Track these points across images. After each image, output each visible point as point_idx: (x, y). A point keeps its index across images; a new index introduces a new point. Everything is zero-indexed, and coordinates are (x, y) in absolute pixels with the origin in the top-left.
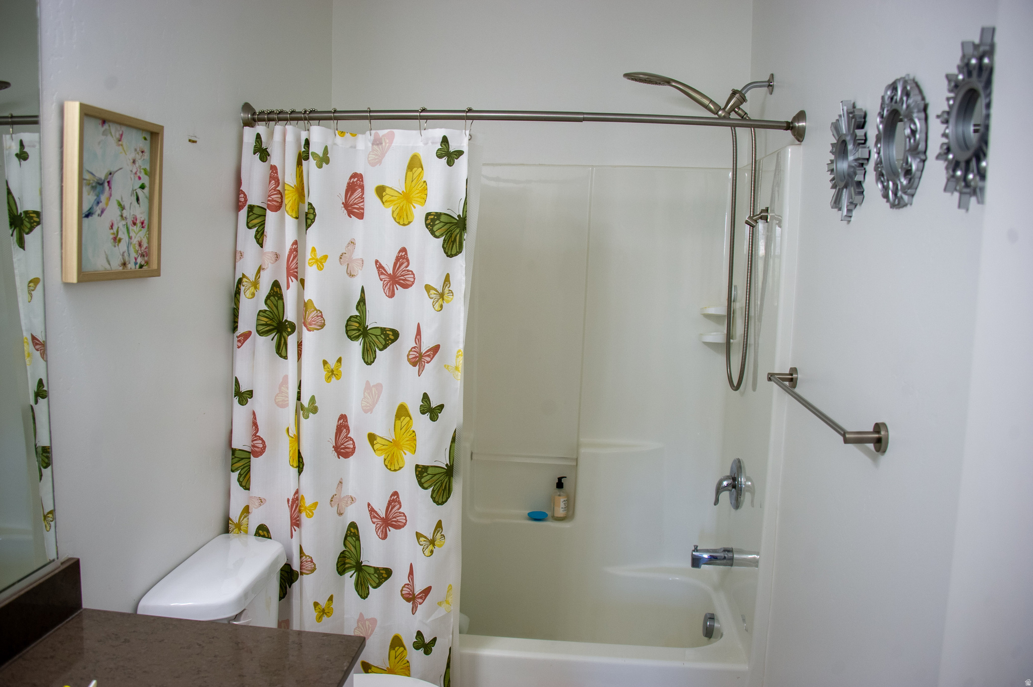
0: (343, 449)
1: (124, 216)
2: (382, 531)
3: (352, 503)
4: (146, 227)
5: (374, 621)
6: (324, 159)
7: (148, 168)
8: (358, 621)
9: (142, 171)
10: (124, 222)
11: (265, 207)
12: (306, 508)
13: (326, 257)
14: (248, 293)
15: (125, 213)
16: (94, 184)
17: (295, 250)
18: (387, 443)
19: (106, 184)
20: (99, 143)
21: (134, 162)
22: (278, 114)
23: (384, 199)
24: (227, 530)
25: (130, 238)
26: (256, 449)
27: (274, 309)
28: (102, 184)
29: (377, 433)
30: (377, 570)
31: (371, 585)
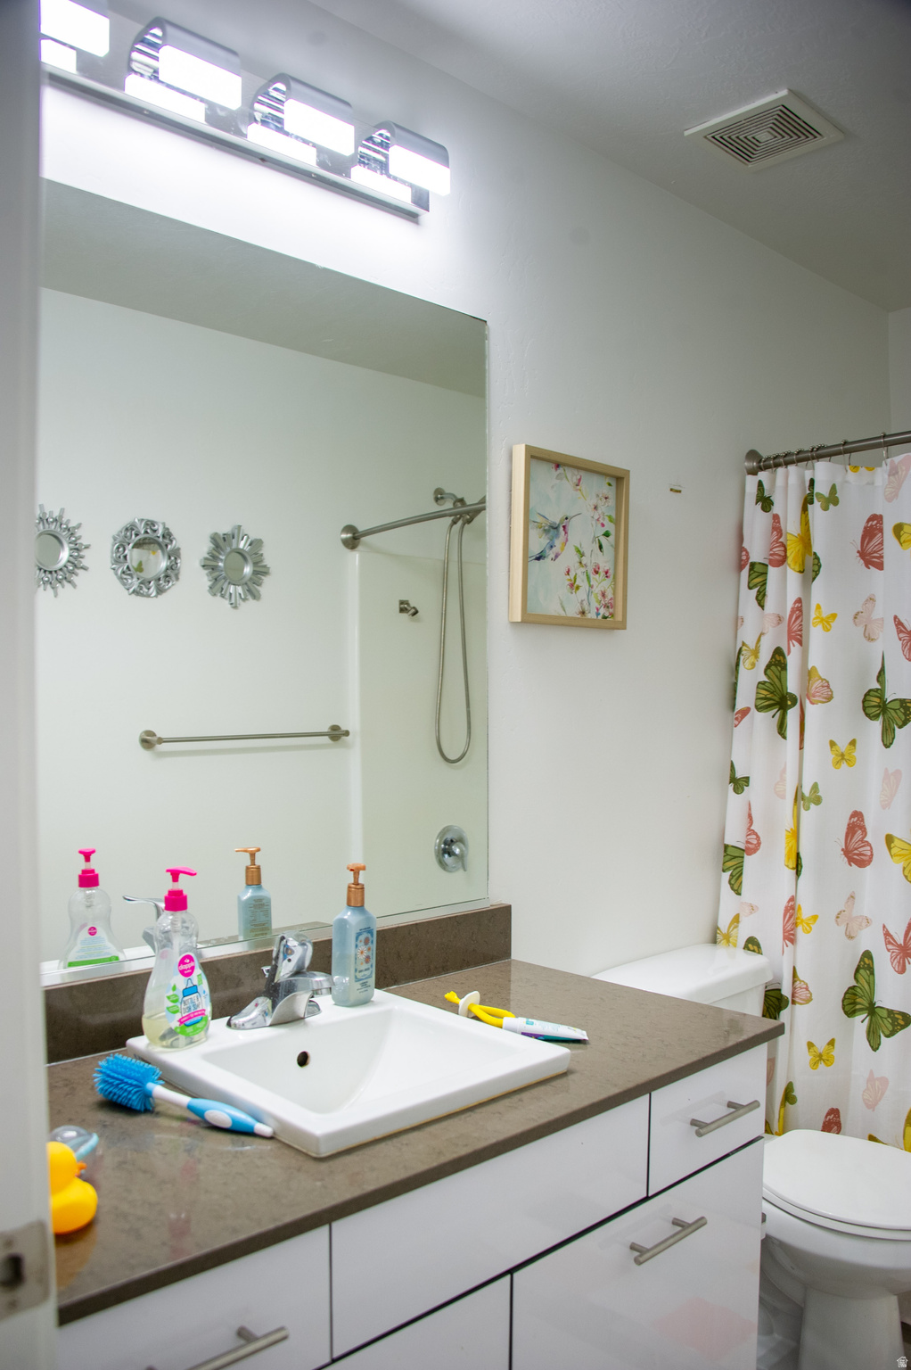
0: (857, 855)
1: (583, 563)
2: (899, 962)
3: (867, 926)
4: (612, 577)
5: (884, 1081)
6: (832, 499)
7: (614, 516)
8: (868, 1081)
9: (606, 517)
10: (583, 570)
11: (766, 562)
12: (802, 921)
13: (834, 616)
14: (748, 664)
15: (584, 560)
16: (546, 528)
17: (799, 608)
18: (907, 847)
19: (561, 529)
20: (553, 487)
21: (596, 508)
22: (785, 456)
23: (902, 540)
24: (714, 941)
25: (591, 587)
26: (750, 846)
27: (776, 680)
28: (556, 528)
29: (895, 834)
30: (890, 1012)
31: (883, 1032)
